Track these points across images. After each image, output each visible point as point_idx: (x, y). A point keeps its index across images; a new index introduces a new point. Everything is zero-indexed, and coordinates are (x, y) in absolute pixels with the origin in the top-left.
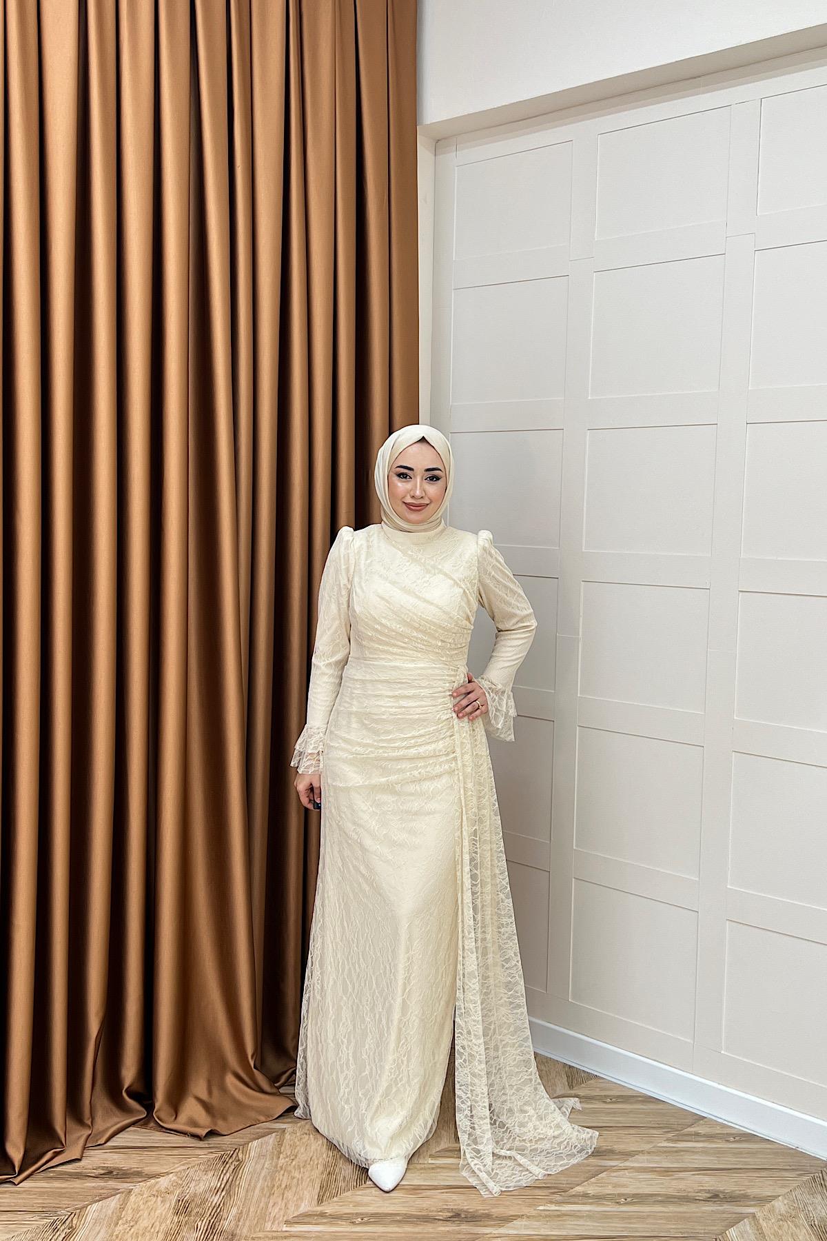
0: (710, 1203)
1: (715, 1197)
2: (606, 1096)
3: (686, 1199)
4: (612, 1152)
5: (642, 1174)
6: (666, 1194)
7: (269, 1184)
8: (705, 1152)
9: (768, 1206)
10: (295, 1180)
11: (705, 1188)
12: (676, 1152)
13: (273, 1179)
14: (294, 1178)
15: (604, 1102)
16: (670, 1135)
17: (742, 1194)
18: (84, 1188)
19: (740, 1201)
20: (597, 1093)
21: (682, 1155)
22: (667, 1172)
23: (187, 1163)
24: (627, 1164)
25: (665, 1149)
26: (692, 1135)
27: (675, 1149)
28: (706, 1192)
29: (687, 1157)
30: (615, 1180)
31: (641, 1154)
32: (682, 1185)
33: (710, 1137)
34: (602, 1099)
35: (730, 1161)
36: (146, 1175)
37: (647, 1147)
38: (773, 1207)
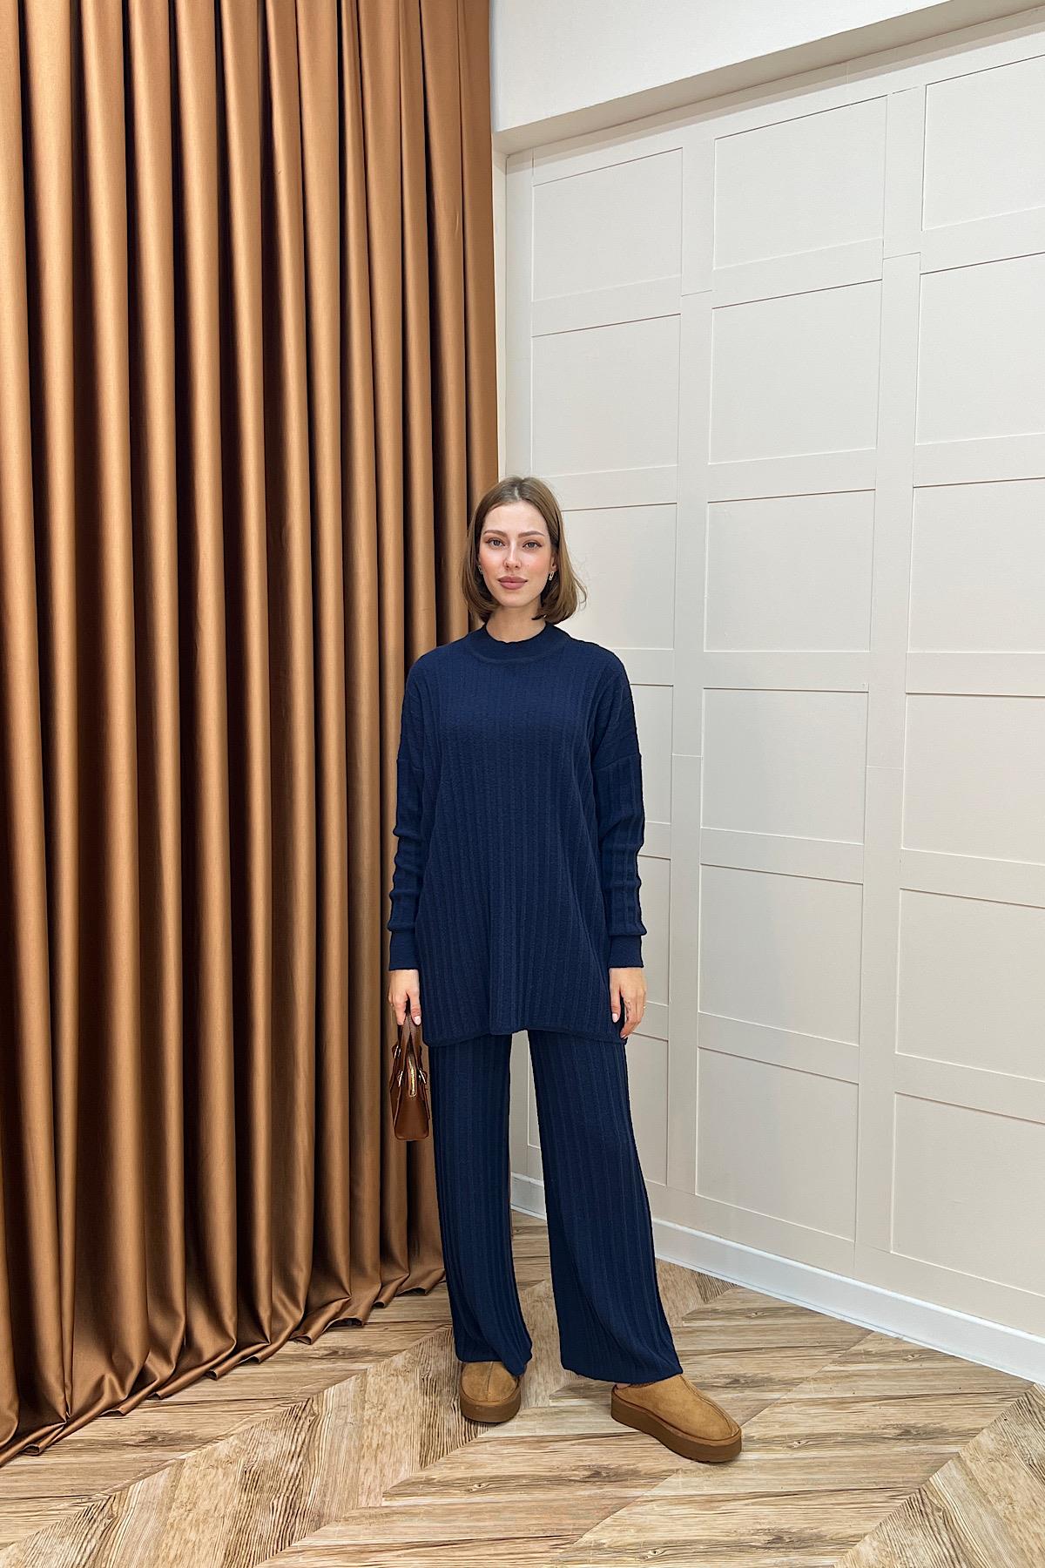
0: (902, 1442)
1: (906, 1433)
2: (750, 1310)
3: (873, 1438)
4: (770, 1380)
5: (814, 1407)
6: (847, 1434)
7: (357, 1444)
8: (881, 1375)
9: (972, 1442)
10: (388, 1437)
11: (892, 1423)
12: (847, 1377)
13: (360, 1438)
14: (386, 1435)
15: (749, 1317)
16: (836, 1356)
17: (938, 1428)
18: (121, 1462)
19: (937, 1437)
20: (738, 1306)
21: (855, 1381)
22: (841, 1403)
23: (249, 1421)
24: (791, 1395)
25: (834, 1374)
26: (861, 1354)
27: (843, 1374)
28: (895, 1428)
29: (862, 1383)
30: (781, 1417)
31: (805, 1382)
32: (863, 1420)
33: (884, 1356)
34: (745, 1313)
35: (913, 1386)
36: (200, 1439)
37: (811, 1373)
38: (978, 1443)
